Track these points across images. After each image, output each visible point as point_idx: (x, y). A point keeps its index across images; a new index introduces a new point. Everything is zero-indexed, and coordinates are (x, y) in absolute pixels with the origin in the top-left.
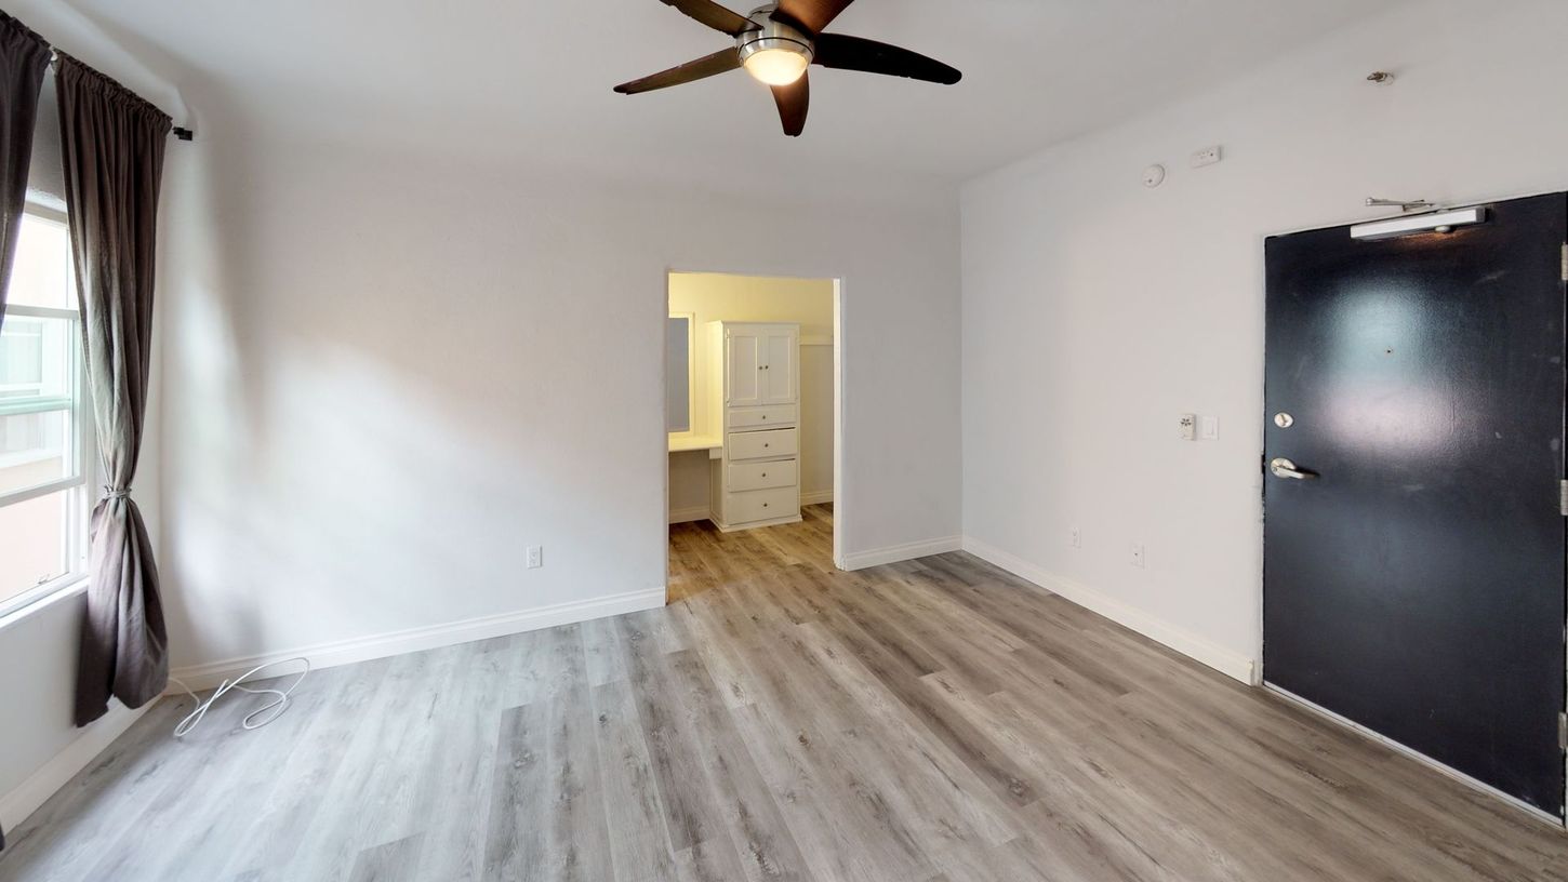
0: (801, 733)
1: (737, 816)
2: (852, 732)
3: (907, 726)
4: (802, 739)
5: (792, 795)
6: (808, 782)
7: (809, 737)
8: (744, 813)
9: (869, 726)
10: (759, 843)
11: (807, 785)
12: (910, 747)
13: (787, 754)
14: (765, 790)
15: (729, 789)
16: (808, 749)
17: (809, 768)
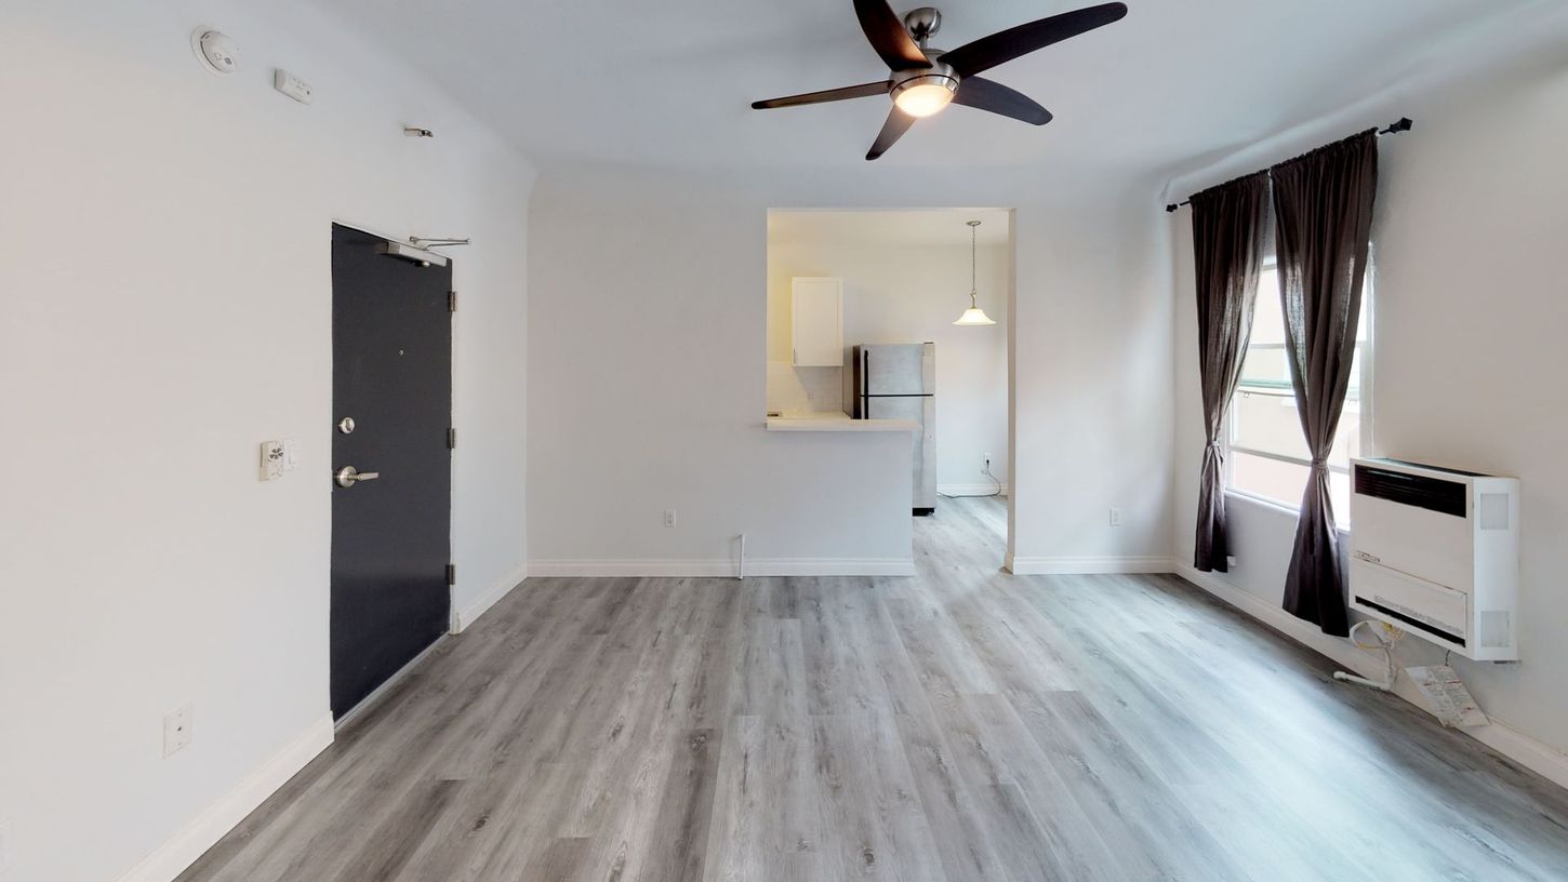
0: (868, 870)
1: (959, 795)
2: (802, 847)
3: (732, 830)
4: (870, 858)
5: (902, 797)
6: (881, 804)
7: (860, 859)
8: (952, 797)
9: (776, 848)
10: (939, 769)
11: (882, 801)
12: (751, 805)
13: (895, 843)
14: (928, 811)
15: (966, 824)
16: (867, 843)
17: (873, 817)
